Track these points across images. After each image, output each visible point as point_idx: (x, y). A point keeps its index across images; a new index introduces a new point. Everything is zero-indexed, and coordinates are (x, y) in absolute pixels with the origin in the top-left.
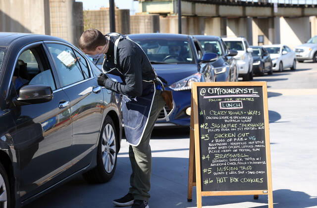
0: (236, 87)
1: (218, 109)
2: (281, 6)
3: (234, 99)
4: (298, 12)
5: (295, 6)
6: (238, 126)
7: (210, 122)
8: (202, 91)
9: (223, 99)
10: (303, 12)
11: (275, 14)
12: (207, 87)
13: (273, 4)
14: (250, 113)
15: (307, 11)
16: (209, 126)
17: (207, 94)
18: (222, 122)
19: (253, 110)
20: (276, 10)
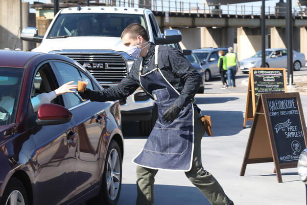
0: (271, 71)
1: (263, 81)
2: (172, 15)
3: (270, 76)
4: (188, 22)
5: (187, 15)
6: (272, 89)
7: (259, 87)
8: (255, 72)
9: (265, 76)
10: (193, 22)
11: (165, 24)
12: (257, 70)
13: (164, 13)
14: (278, 83)
15: (198, 21)
16: (259, 89)
17: (258, 74)
18: (265, 87)
19: (279, 82)
20: (167, 19)
